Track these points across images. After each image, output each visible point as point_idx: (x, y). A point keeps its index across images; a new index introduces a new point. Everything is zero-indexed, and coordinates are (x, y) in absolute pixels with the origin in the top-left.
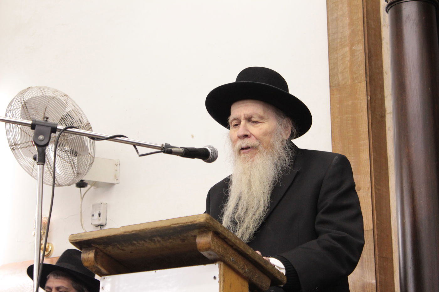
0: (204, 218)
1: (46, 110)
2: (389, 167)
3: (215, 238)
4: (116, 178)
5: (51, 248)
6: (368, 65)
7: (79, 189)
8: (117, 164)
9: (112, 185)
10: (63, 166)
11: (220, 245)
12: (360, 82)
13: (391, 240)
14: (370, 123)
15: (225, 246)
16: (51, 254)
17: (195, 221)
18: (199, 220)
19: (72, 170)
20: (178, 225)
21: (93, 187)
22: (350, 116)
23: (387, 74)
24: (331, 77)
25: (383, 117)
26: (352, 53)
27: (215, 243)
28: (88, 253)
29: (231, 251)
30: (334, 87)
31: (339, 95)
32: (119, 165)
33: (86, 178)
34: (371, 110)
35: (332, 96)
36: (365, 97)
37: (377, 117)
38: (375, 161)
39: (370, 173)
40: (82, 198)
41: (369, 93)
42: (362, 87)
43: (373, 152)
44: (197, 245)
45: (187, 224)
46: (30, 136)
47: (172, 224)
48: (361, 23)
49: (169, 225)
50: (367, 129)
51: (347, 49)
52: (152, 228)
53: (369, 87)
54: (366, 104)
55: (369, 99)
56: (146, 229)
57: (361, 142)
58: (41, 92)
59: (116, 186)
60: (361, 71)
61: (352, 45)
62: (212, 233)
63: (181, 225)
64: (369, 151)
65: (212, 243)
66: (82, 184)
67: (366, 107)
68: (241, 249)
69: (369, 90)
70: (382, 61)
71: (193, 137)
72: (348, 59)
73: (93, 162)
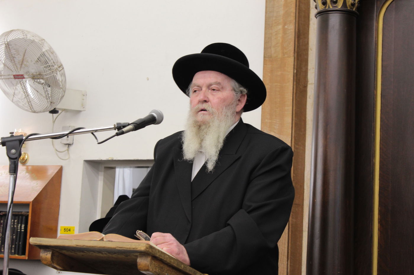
0: (144, 247)
1: (25, 52)
2: (307, 129)
3: (153, 261)
4: (83, 105)
5: (27, 158)
6: (296, 43)
7: (51, 114)
8: (84, 95)
9: (79, 112)
10: (39, 97)
11: (157, 266)
12: (289, 57)
13: (304, 189)
14: (295, 93)
15: (162, 265)
16: (27, 162)
17: (137, 248)
18: (140, 248)
19: (47, 101)
20: (122, 249)
21: (63, 112)
22: (279, 84)
23: (311, 50)
24: (265, 49)
25: (305, 87)
26: (285, 30)
27: (153, 265)
28: (46, 253)
29: (166, 268)
30: (267, 58)
31: (271, 66)
32: (85, 96)
33: (58, 107)
34: (296, 82)
35: (265, 66)
36: (292, 71)
37: (301, 87)
38: (296, 124)
39: (291, 134)
40: (54, 122)
41: (295, 67)
42: (290, 61)
43: (295, 117)
44: (138, 266)
45: (130, 249)
46: (11, 70)
47: (117, 247)
48: (293, 6)
49: (115, 247)
50: (292, 98)
51: (280, 27)
52: (100, 247)
53: (296, 62)
54: (292, 76)
55: (295, 72)
56: (95, 246)
57: (285, 108)
58: (22, 35)
59: (83, 112)
60: (291, 47)
61: (285, 24)
62: (150, 257)
63: (124, 249)
64: (291, 116)
65: (151, 266)
66: (54, 111)
67: (292, 78)
68: (175, 266)
69: (296, 64)
70: (308, 39)
71: (148, 79)
72: (280, 35)
73: (63, 96)
